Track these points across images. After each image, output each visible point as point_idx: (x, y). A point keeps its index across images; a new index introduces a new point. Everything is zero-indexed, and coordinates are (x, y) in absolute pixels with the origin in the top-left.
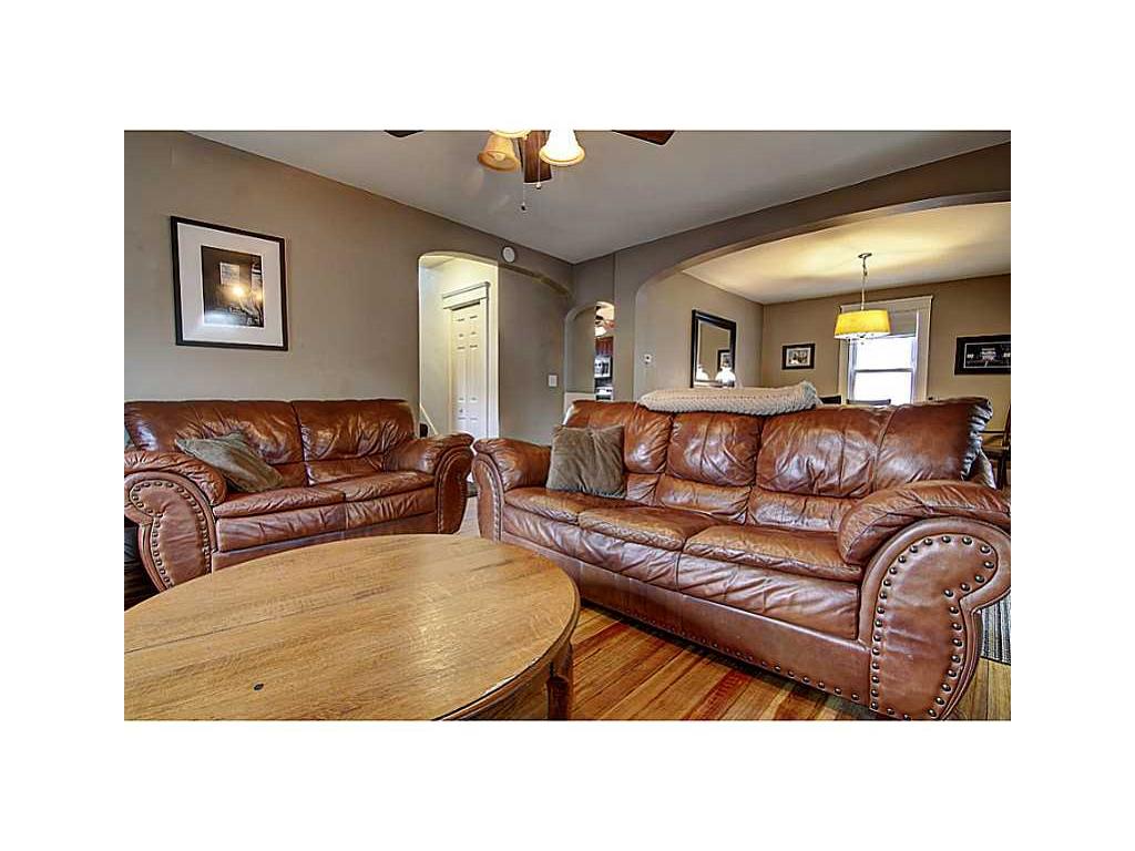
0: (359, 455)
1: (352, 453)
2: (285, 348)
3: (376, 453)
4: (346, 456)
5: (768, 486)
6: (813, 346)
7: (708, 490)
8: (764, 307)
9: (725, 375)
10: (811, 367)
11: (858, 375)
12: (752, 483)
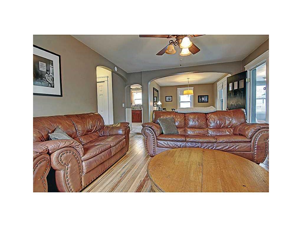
0: (92, 132)
1: (90, 132)
2: (61, 96)
3: (96, 131)
4: (89, 133)
5: (211, 127)
6: (172, 96)
7: (198, 130)
8: (161, 87)
9: (159, 103)
10: (172, 101)
11: (181, 103)
12: (207, 127)
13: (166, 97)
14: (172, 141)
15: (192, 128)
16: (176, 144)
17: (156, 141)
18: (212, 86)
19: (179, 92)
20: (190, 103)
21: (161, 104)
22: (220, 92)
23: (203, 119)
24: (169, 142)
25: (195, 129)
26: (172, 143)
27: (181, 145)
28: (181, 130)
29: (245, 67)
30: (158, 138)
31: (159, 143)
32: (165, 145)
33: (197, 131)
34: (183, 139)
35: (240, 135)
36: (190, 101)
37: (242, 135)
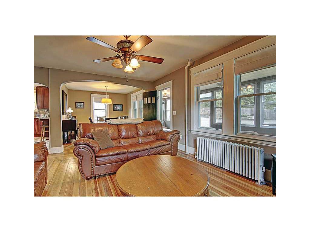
5: (141, 136)
6: (84, 103)
7: (131, 139)
8: (69, 90)
9: (70, 110)
10: (84, 108)
11: (95, 110)
12: (138, 136)
13: (76, 102)
14: (114, 155)
15: (125, 138)
16: (118, 157)
17: (94, 159)
18: (126, 96)
19: (93, 99)
20: (105, 111)
21: (72, 111)
22: (133, 103)
23: (134, 129)
24: (110, 157)
25: (129, 139)
26: (113, 157)
27: (123, 157)
28: (116, 142)
29: (156, 87)
30: (97, 155)
31: (98, 160)
32: (106, 161)
33: (130, 141)
34: (125, 151)
35: (162, 140)
36: (105, 109)
37: (163, 140)
